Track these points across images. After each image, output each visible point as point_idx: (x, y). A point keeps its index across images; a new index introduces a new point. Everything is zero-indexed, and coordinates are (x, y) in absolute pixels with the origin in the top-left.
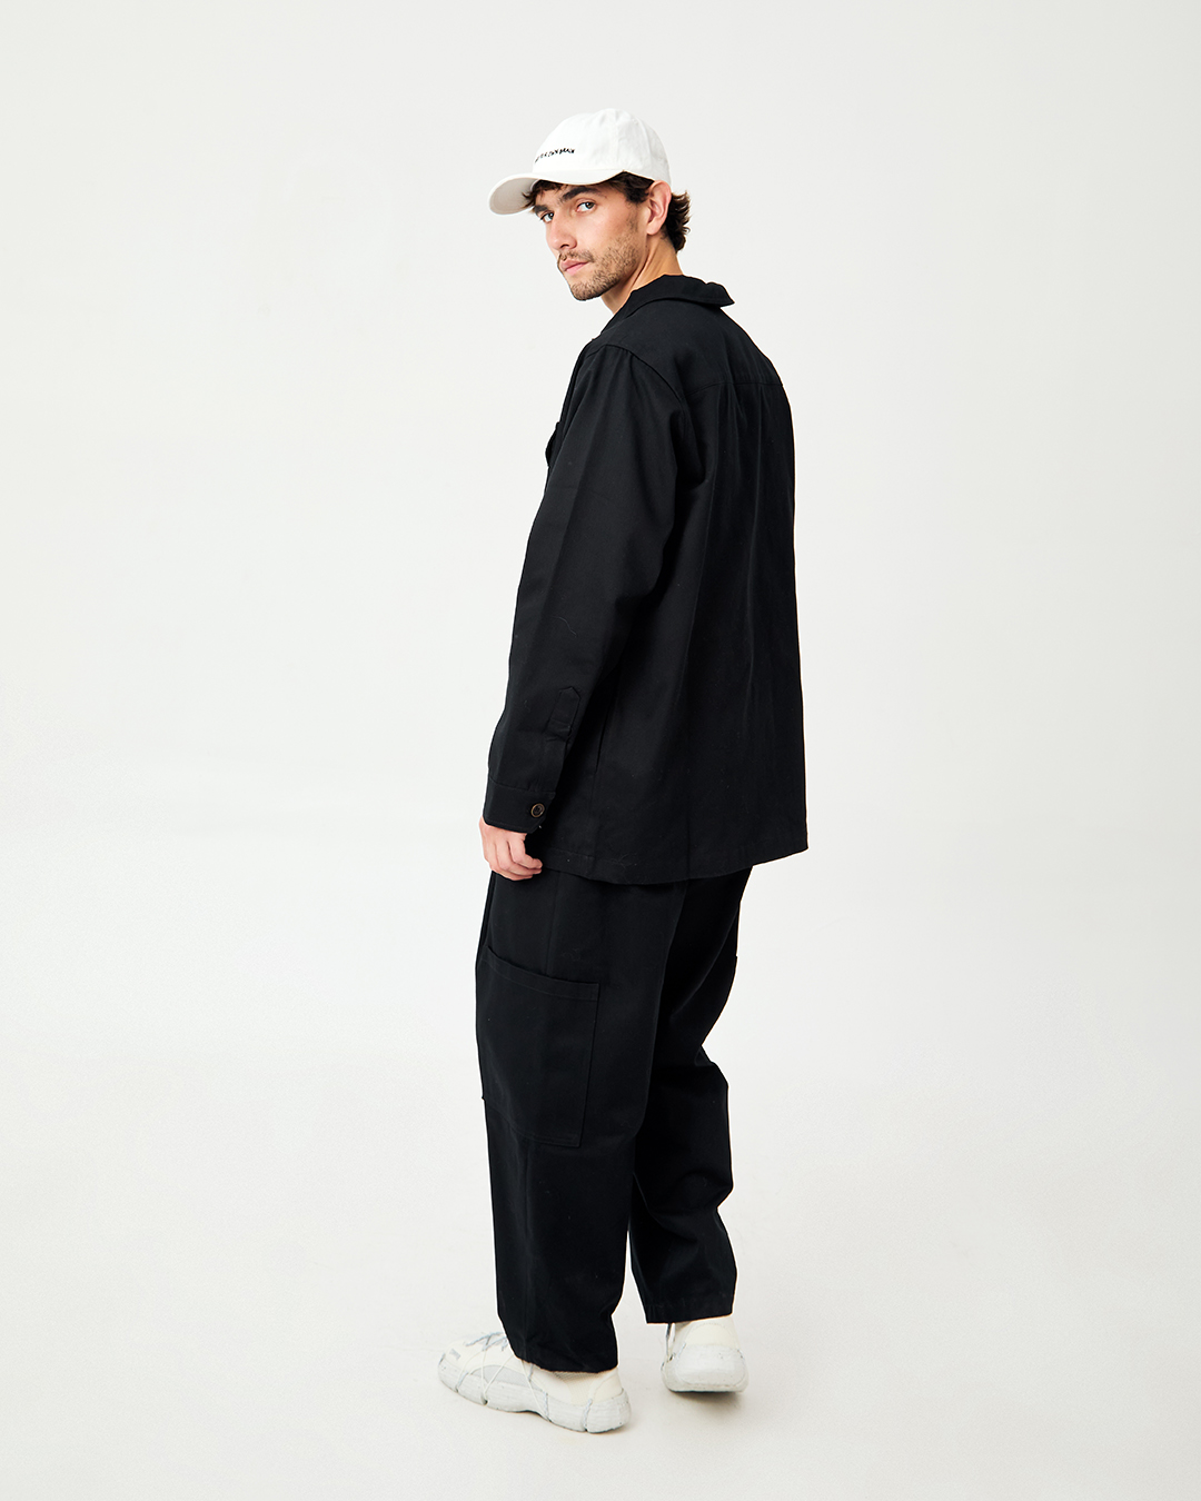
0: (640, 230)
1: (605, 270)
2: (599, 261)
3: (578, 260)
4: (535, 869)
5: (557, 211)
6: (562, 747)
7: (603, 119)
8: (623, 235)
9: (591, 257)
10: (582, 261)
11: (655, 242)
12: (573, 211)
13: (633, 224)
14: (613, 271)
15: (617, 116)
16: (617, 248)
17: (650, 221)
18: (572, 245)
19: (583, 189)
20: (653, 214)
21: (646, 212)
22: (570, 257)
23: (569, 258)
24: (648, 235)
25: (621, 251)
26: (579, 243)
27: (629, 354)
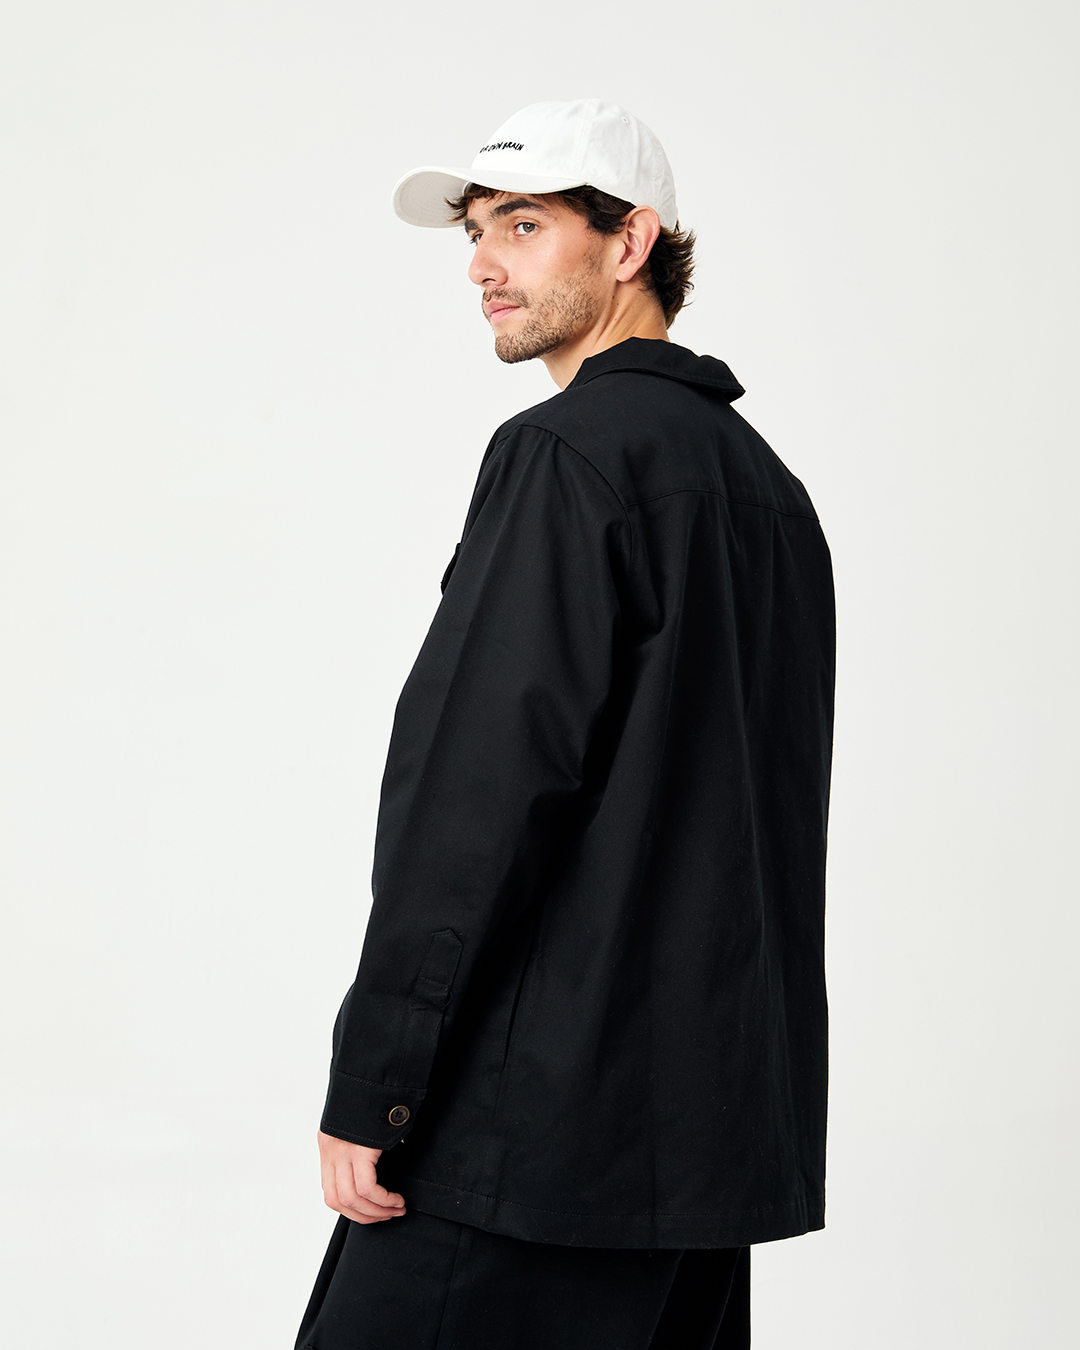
0: (607, 271)
1: (542, 322)
2: (535, 306)
3: (506, 302)
4: (393, 1208)
5: (488, 230)
6: (436, 1020)
7: (575, 111)
8: (576, 275)
9: (524, 299)
10: (511, 303)
11: (628, 294)
12: (510, 233)
13: (594, 262)
14: (555, 324)
15: (601, 109)
16: (564, 291)
17: (622, 262)
18: (499, 279)
19: (522, 202)
20: (628, 251)
21: (617, 247)
22: (499, 296)
23: (494, 299)
24: (618, 283)
25: (571, 297)
26: (510, 275)
27: (554, 438)
